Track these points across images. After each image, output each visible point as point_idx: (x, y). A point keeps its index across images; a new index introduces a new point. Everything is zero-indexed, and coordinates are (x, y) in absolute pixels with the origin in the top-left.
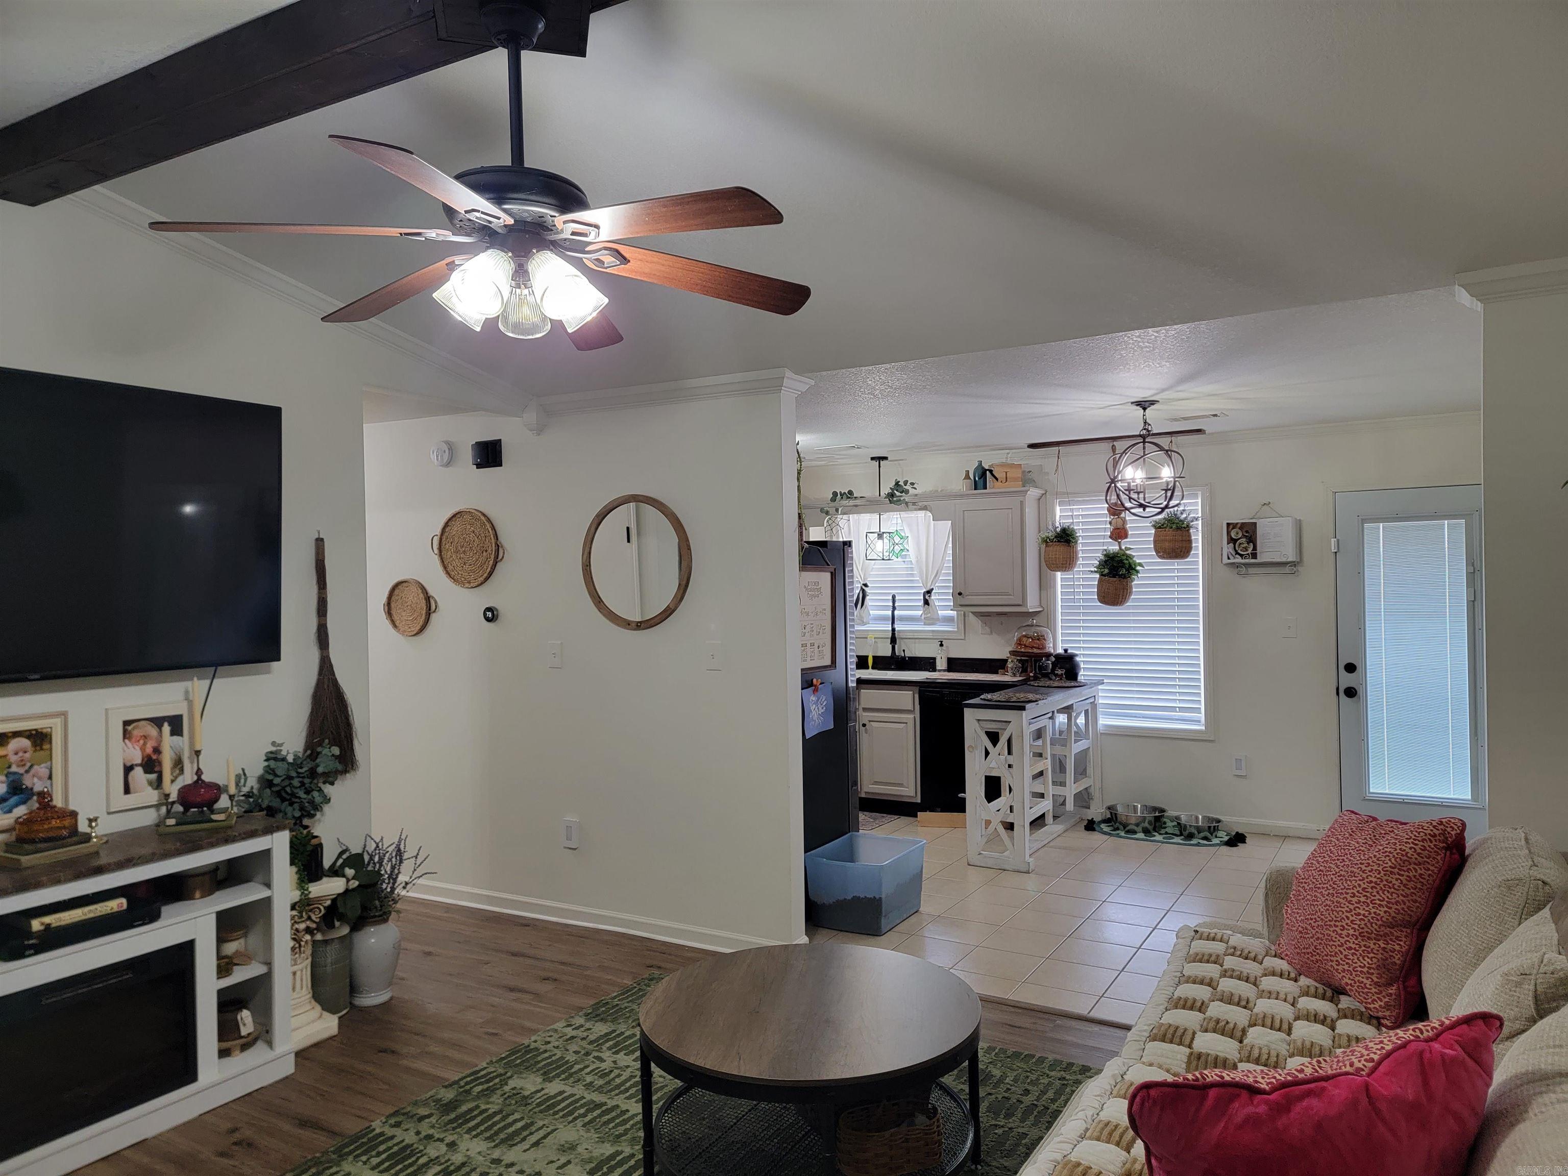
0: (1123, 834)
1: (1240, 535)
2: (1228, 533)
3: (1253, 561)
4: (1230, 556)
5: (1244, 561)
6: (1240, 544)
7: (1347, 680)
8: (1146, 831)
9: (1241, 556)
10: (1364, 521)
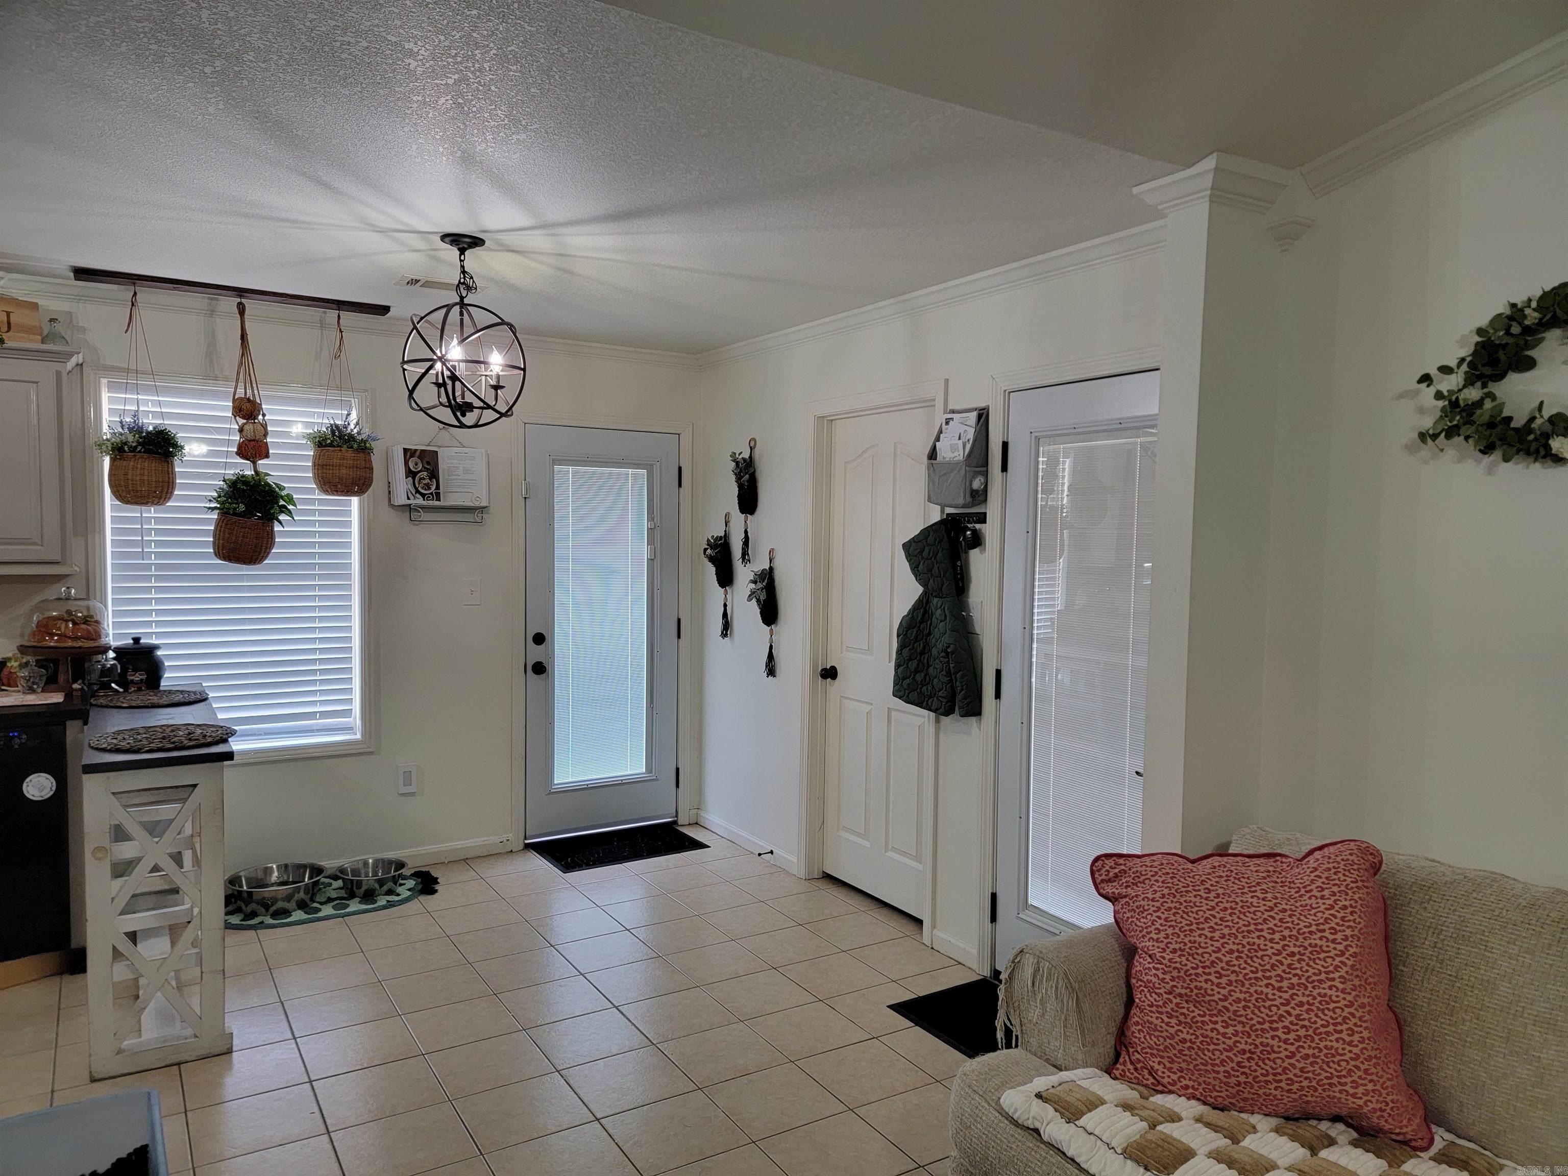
0: (269, 921)
1: (420, 467)
2: (406, 463)
3: (436, 503)
4: (410, 496)
5: (425, 503)
6: (421, 479)
7: (536, 653)
8: (302, 906)
9: (423, 495)
10: (555, 462)
